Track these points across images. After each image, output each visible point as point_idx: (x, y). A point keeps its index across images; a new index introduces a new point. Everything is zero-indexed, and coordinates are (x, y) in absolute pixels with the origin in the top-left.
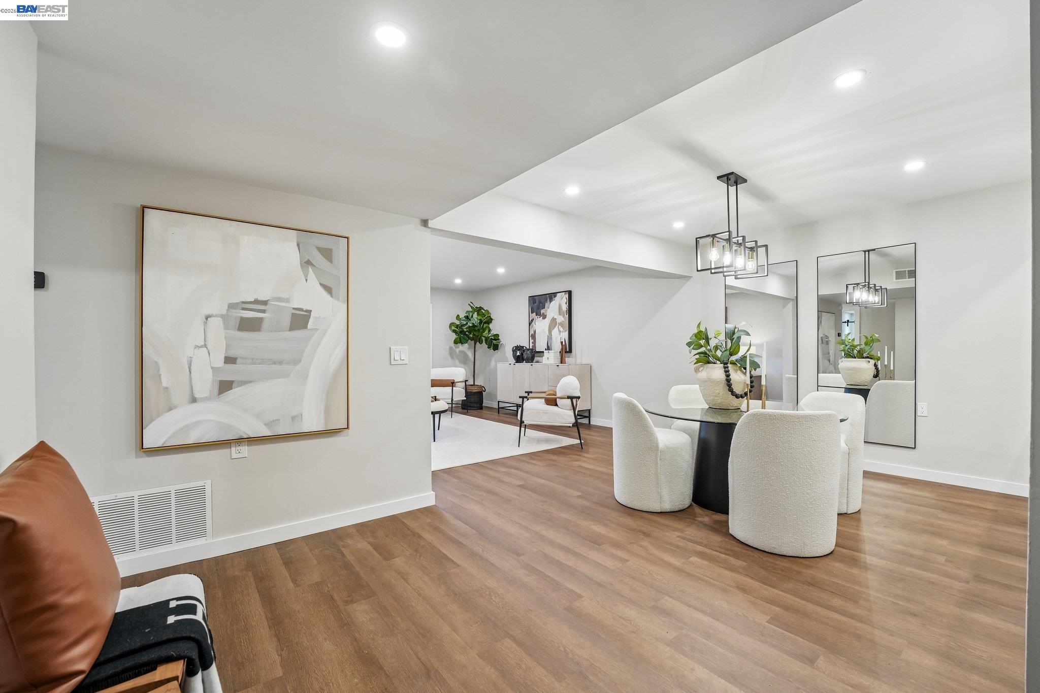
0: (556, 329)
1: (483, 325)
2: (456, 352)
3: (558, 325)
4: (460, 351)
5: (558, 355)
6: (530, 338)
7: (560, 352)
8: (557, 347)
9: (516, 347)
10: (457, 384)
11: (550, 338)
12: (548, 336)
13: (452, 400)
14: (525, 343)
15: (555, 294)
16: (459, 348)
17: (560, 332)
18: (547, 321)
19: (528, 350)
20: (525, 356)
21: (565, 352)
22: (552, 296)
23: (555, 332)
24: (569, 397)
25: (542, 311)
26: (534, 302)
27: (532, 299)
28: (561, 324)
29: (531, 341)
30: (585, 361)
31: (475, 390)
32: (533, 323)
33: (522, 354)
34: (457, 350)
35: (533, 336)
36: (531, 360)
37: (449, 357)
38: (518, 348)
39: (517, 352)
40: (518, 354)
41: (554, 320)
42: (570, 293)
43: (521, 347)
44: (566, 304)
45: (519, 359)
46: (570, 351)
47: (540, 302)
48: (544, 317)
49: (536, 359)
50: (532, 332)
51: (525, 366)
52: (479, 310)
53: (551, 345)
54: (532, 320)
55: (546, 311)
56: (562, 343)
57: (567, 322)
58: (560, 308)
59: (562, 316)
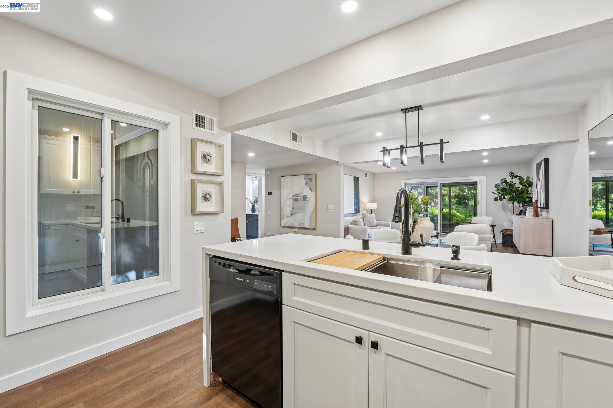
0: (542, 189)
3: (542, 186)
12: (540, 195)
18: (540, 184)
22: (541, 163)
23: (542, 192)
25: (539, 176)
32: (537, 185)
35: (537, 196)
40: (522, 208)
42: (547, 160)
44: (544, 169)
46: (548, 208)
48: (539, 180)
50: (537, 192)
53: (541, 202)
54: (537, 183)
57: (544, 184)
58: (543, 172)
59: (543, 179)
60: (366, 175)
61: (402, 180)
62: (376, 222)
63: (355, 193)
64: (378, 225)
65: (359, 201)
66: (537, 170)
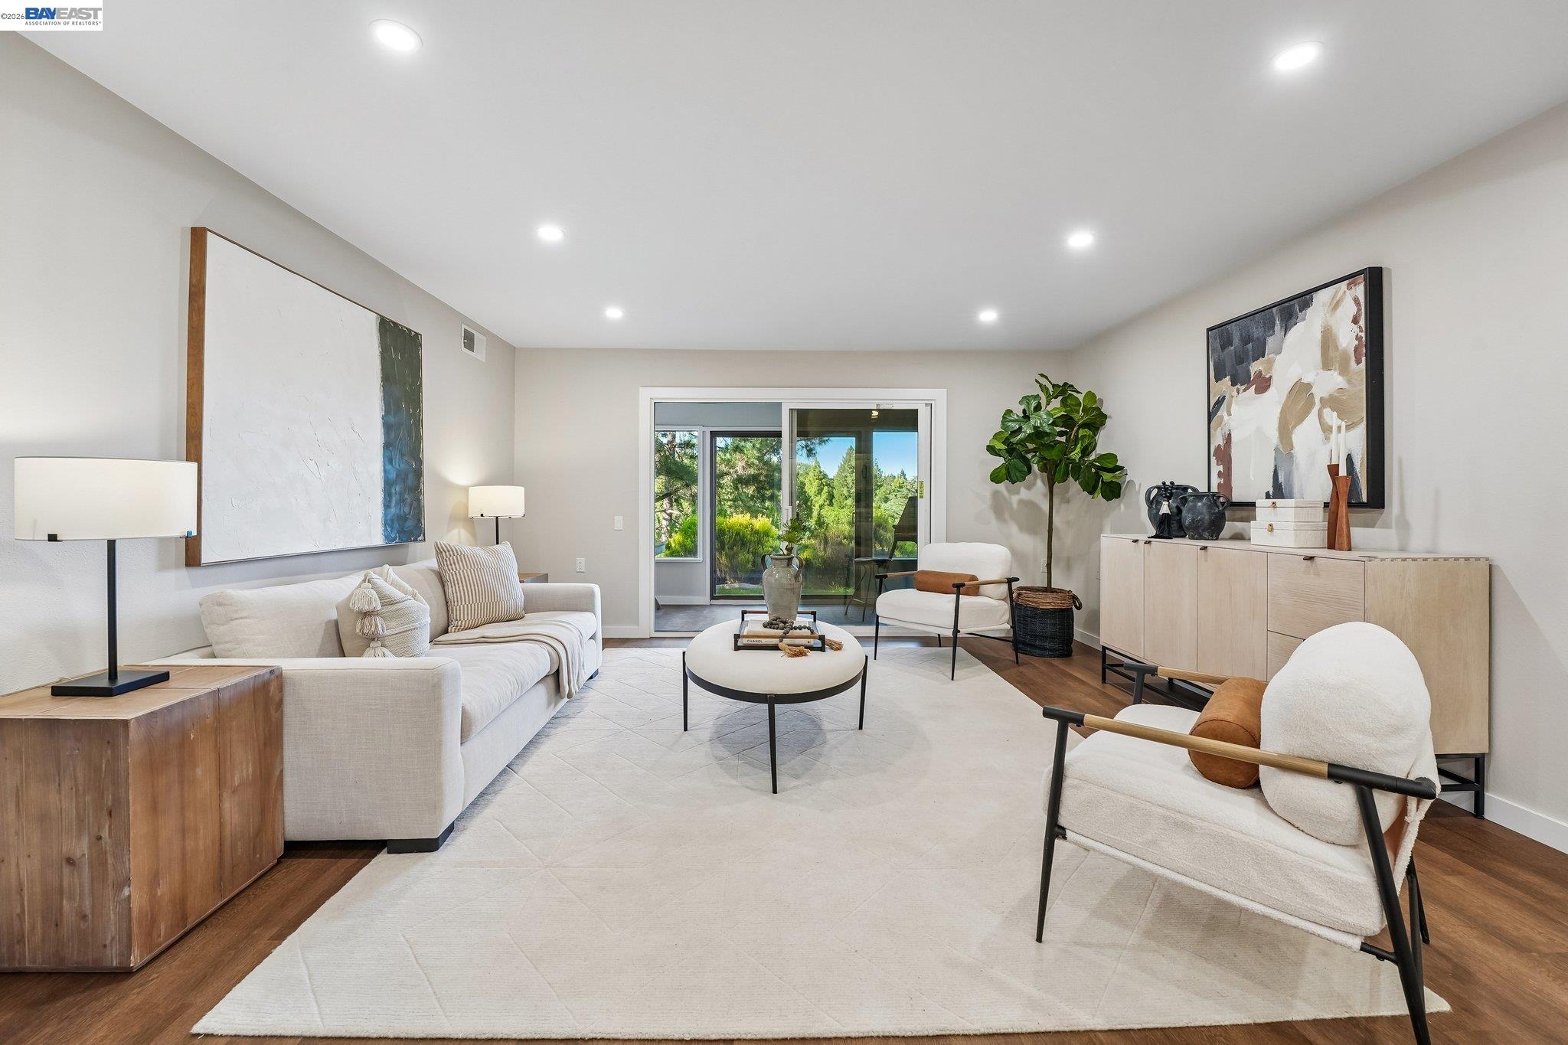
0: (1312, 418)
1: (1077, 432)
2: (1010, 504)
3: (1318, 406)
4: (1021, 502)
5: (1320, 518)
6: (1213, 460)
7: (1326, 505)
8: (1316, 487)
9: (1158, 488)
10: (983, 588)
11: (1284, 453)
12: (1276, 450)
13: (956, 631)
14: (1195, 475)
15: (1306, 298)
16: (1018, 493)
17: (1326, 429)
18: (1274, 399)
19: (1199, 496)
20: (1187, 518)
21: (1350, 505)
22: (1291, 309)
23: (1307, 433)
24: (1337, 774)
25: (1255, 367)
26: (1226, 342)
27: (1219, 335)
28: (1333, 402)
29: (1216, 469)
30: (1453, 545)
31: (1047, 602)
32: (1222, 412)
33: (1180, 511)
34: (1015, 499)
35: (1223, 455)
36: (1212, 529)
37: (991, 516)
38: (1168, 491)
39: (1159, 504)
40: (1165, 509)
41: (1301, 392)
42: (1374, 280)
43: (1178, 487)
44: (1355, 321)
45: (1167, 527)
46: (1377, 500)
47: (1246, 339)
48: (1263, 384)
49: (1229, 527)
50: (1218, 441)
51: (1185, 547)
52: (1064, 391)
53: (1289, 475)
54: (1219, 402)
55: (1271, 363)
56: (1333, 470)
57: (1362, 390)
58: (1328, 340)
59: (1335, 370)
60: (469, 341)
61: (641, 389)
62: (517, 591)
63: (391, 419)
64: (533, 605)
65: (418, 474)
66: (1223, 347)
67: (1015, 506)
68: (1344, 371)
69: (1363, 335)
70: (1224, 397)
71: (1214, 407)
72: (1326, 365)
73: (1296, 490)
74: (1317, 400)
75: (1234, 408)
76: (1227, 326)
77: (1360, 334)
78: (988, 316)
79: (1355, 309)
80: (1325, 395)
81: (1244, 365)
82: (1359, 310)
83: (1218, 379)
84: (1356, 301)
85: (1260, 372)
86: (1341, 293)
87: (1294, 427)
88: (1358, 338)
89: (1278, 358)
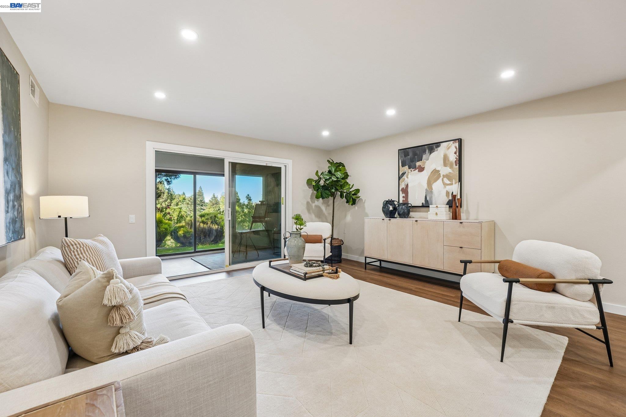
0: (440, 181)
2: (312, 207)
3: (442, 177)
4: (316, 206)
6: (401, 192)
8: (440, 201)
9: (385, 202)
11: (429, 190)
12: (426, 190)
14: (396, 197)
15: (438, 145)
16: (314, 202)
17: (445, 185)
18: (425, 174)
19: (401, 204)
22: (432, 147)
23: (438, 186)
25: (418, 164)
27: (403, 152)
28: (448, 176)
29: (402, 195)
30: (484, 217)
31: (336, 244)
32: (405, 177)
33: (396, 209)
34: (313, 205)
35: (405, 191)
36: (405, 215)
38: (388, 202)
39: (387, 207)
40: (390, 209)
41: (436, 173)
42: (460, 141)
43: (392, 201)
44: (455, 153)
45: (391, 215)
46: (461, 206)
47: (415, 154)
48: (421, 169)
50: (403, 186)
53: (431, 198)
54: (403, 174)
55: (424, 163)
57: (457, 173)
58: (446, 158)
59: (448, 167)
60: (33, 89)
61: (149, 143)
66: (405, 156)
67: (314, 207)
68: (451, 167)
69: (458, 157)
70: (405, 173)
71: (401, 175)
72: (445, 165)
73: (434, 202)
74: (442, 175)
75: (409, 176)
76: (407, 150)
77: (457, 157)
78: (326, 133)
79: (455, 150)
80: (445, 174)
81: (414, 163)
82: (457, 150)
83: (403, 166)
84: (456, 147)
85: (420, 165)
86: (450, 144)
87: (433, 183)
88: (456, 158)
89: (427, 161)
